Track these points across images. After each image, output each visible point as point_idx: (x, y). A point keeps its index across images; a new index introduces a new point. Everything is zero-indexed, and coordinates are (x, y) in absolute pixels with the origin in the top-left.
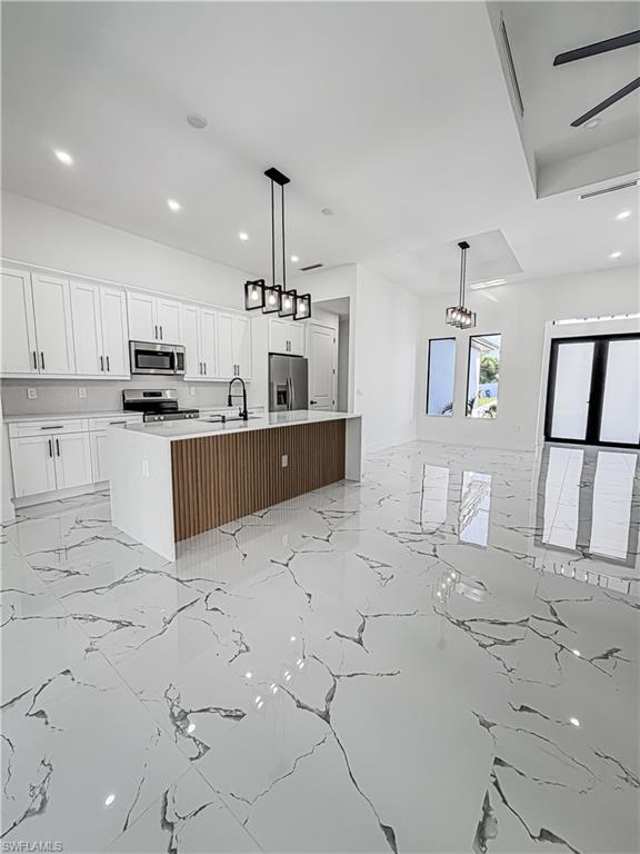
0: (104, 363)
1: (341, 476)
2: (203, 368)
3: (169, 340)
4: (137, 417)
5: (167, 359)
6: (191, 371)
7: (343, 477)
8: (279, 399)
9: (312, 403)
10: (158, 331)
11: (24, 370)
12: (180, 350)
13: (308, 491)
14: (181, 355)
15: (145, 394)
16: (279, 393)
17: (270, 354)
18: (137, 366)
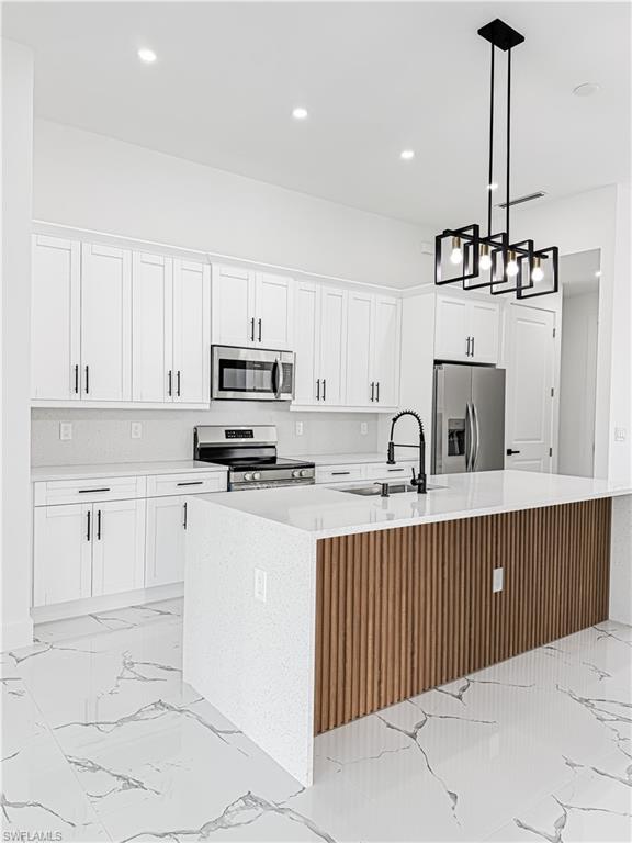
0: (174, 383)
1: (601, 615)
2: (321, 389)
3: (273, 341)
4: (216, 474)
5: (268, 374)
6: (303, 395)
7: (607, 618)
8: (451, 444)
9: (510, 452)
10: (256, 326)
11: (60, 394)
12: (288, 359)
13: (538, 644)
14: (288, 367)
15: (229, 434)
16: (451, 434)
17: (437, 362)
18: (221, 388)
